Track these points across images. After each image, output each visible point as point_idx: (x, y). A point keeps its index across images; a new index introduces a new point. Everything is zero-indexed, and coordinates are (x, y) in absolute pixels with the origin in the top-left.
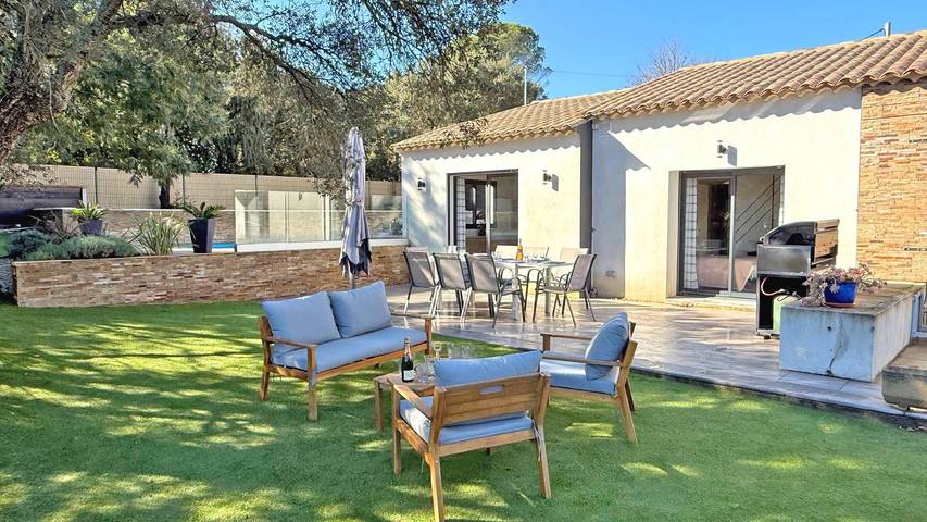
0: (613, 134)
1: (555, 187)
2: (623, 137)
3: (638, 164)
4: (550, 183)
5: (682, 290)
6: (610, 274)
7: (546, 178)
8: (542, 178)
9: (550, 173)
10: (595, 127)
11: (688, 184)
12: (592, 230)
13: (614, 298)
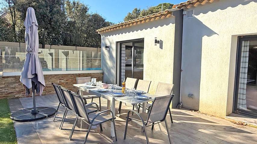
0: (195, 16)
1: (161, 47)
2: (201, 17)
3: (210, 33)
4: (158, 45)
5: (236, 111)
6: (191, 96)
7: (156, 42)
8: (154, 42)
9: (158, 39)
10: (184, 13)
11: (243, 45)
12: (181, 71)
13: (191, 110)
